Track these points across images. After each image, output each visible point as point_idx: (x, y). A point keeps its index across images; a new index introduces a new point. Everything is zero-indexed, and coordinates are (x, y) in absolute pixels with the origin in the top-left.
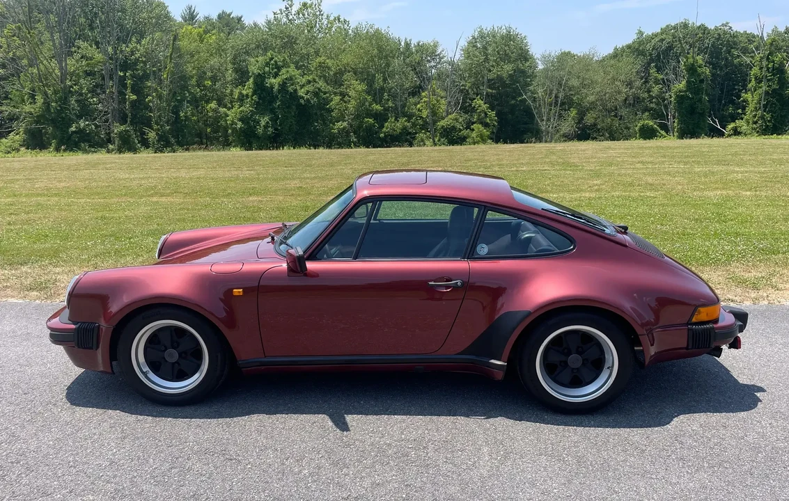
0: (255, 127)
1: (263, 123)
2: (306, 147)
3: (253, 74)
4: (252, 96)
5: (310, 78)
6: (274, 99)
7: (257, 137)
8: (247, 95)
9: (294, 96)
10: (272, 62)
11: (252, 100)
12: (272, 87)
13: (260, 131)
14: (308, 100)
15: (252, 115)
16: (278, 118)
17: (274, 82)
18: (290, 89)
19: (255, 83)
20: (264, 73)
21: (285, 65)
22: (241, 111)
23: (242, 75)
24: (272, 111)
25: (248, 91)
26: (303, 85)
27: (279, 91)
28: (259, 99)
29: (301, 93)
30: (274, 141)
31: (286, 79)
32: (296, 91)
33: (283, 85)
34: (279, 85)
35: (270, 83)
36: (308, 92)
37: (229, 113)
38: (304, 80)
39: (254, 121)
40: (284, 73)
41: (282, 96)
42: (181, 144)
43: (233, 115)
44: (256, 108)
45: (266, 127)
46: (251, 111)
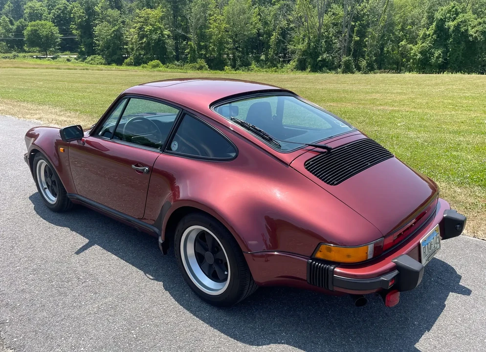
0: (430, 58)
1: (436, 55)
2: (461, 73)
3: (437, 19)
4: (433, 35)
5: (481, 21)
6: (448, 36)
7: (431, 65)
8: (429, 35)
9: (465, 34)
10: (454, 10)
11: (432, 38)
12: (449, 28)
13: (433, 60)
14: (476, 37)
15: (429, 49)
16: (449, 51)
17: (451, 24)
18: (462, 30)
19: (437, 26)
20: (445, 18)
21: (464, 11)
22: (422, 46)
23: (431, 18)
24: (446, 46)
25: (430, 32)
26: (475, 26)
27: (453, 31)
28: (437, 37)
29: (471, 32)
30: (442, 68)
31: (461, 22)
32: (467, 30)
33: (457, 27)
34: (455, 26)
35: (448, 25)
36: (477, 31)
37: (413, 47)
38: (476, 22)
39: (430, 53)
40: (460, 18)
41: (455, 35)
42: (379, 68)
43: (415, 49)
44: (433, 44)
45: (438, 58)
46: (430, 46)
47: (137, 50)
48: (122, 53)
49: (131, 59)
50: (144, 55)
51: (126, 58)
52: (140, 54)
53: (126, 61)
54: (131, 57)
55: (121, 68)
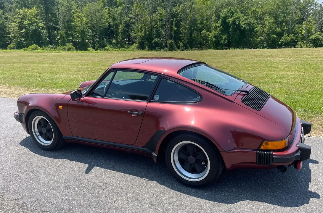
0: (220, 40)
1: (224, 38)
2: (240, 49)
3: (222, 17)
4: (220, 26)
5: (246, 17)
6: (229, 27)
7: (221, 44)
8: (218, 26)
9: (239, 26)
10: (230, 11)
11: (220, 28)
12: (229, 22)
13: (222, 42)
14: (245, 27)
15: (219, 35)
16: (230, 36)
17: (230, 20)
18: (237, 23)
19: (222, 21)
20: (226, 16)
21: (236, 12)
22: (215, 33)
23: (218, 16)
24: (228, 33)
25: (219, 24)
26: (243, 21)
27: (232, 24)
28: (223, 28)
29: (242, 24)
30: (228, 46)
31: (235, 18)
32: (239, 23)
33: (234, 21)
34: (232, 21)
35: (229, 21)
36: (245, 24)
37: (210, 34)
38: (244, 19)
39: (220, 37)
40: (235, 16)
41: (233, 26)
42: (191, 47)
43: (211, 35)
44: (221, 32)
45: (225, 40)
46: (219, 33)
47: (18, 37)
48: (6, 40)
49: (14, 44)
50: (24, 41)
51: (10, 44)
52: (21, 41)
53: (9, 46)
54: (14, 43)
55: (6, 51)
